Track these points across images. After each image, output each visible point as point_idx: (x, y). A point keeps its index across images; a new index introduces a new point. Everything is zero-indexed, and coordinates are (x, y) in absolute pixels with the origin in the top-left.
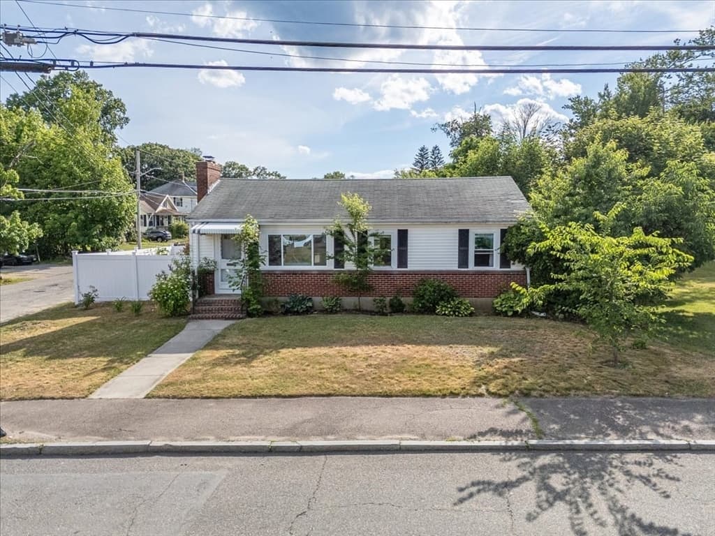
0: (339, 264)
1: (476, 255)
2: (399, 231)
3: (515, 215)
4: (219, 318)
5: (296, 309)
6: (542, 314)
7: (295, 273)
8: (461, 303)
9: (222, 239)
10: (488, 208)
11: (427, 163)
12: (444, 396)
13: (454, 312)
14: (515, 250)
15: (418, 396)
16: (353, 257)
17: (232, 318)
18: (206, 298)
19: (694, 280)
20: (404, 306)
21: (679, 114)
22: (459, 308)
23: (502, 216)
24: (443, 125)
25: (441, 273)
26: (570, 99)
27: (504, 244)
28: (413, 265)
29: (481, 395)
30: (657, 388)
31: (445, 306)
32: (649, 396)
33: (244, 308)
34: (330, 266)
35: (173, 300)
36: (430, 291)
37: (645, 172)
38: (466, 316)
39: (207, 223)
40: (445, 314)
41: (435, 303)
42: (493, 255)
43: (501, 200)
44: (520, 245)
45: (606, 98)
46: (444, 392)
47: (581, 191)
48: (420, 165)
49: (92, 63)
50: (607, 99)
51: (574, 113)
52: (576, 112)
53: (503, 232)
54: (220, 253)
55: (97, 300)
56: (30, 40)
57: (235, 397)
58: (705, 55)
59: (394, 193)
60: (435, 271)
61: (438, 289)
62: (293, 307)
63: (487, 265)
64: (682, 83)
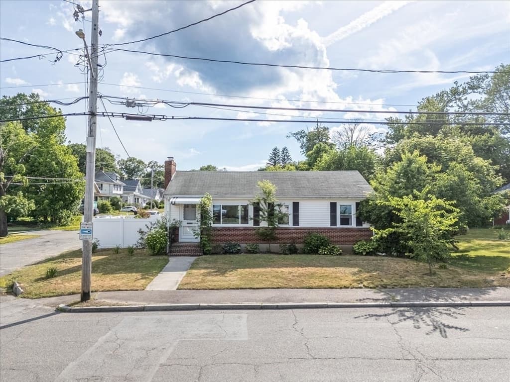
0: (256, 223)
1: (341, 218)
2: (294, 203)
3: (364, 194)
4: (187, 255)
5: (231, 251)
6: (384, 254)
7: (229, 229)
8: (334, 247)
9: (184, 207)
10: (347, 190)
11: (279, 159)
12: (341, 288)
13: (330, 253)
14: (365, 215)
15: (327, 288)
16: (266, 219)
17: (195, 256)
18: (176, 244)
19: (477, 239)
20: (297, 249)
21: (460, 130)
22: (333, 250)
23: (357, 194)
24: (294, 134)
25: (320, 229)
26: (386, 119)
27: (358, 211)
28: (302, 224)
29: (361, 288)
30: (454, 284)
31: (324, 249)
32: (450, 287)
33: (202, 249)
34: (251, 224)
35: (159, 244)
36: (314, 240)
37: (439, 168)
38: (337, 255)
39: (177, 198)
40: (324, 254)
41: (318, 247)
42: (351, 218)
43: (354, 185)
44: (368, 212)
45: (410, 118)
46: (341, 286)
47: (403, 180)
48: (273, 161)
49: (173, 117)
50: (411, 120)
51: (389, 128)
52: (390, 128)
53: (358, 204)
54: (183, 216)
55: (99, 247)
56: (140, 105)
57: (227, 289)
58: (475, 92)
59: (287, 180)
60: (316, 228)
61: (319, 239)
62: (229, 249)
63: (348, 224)
64: (460, 110)
